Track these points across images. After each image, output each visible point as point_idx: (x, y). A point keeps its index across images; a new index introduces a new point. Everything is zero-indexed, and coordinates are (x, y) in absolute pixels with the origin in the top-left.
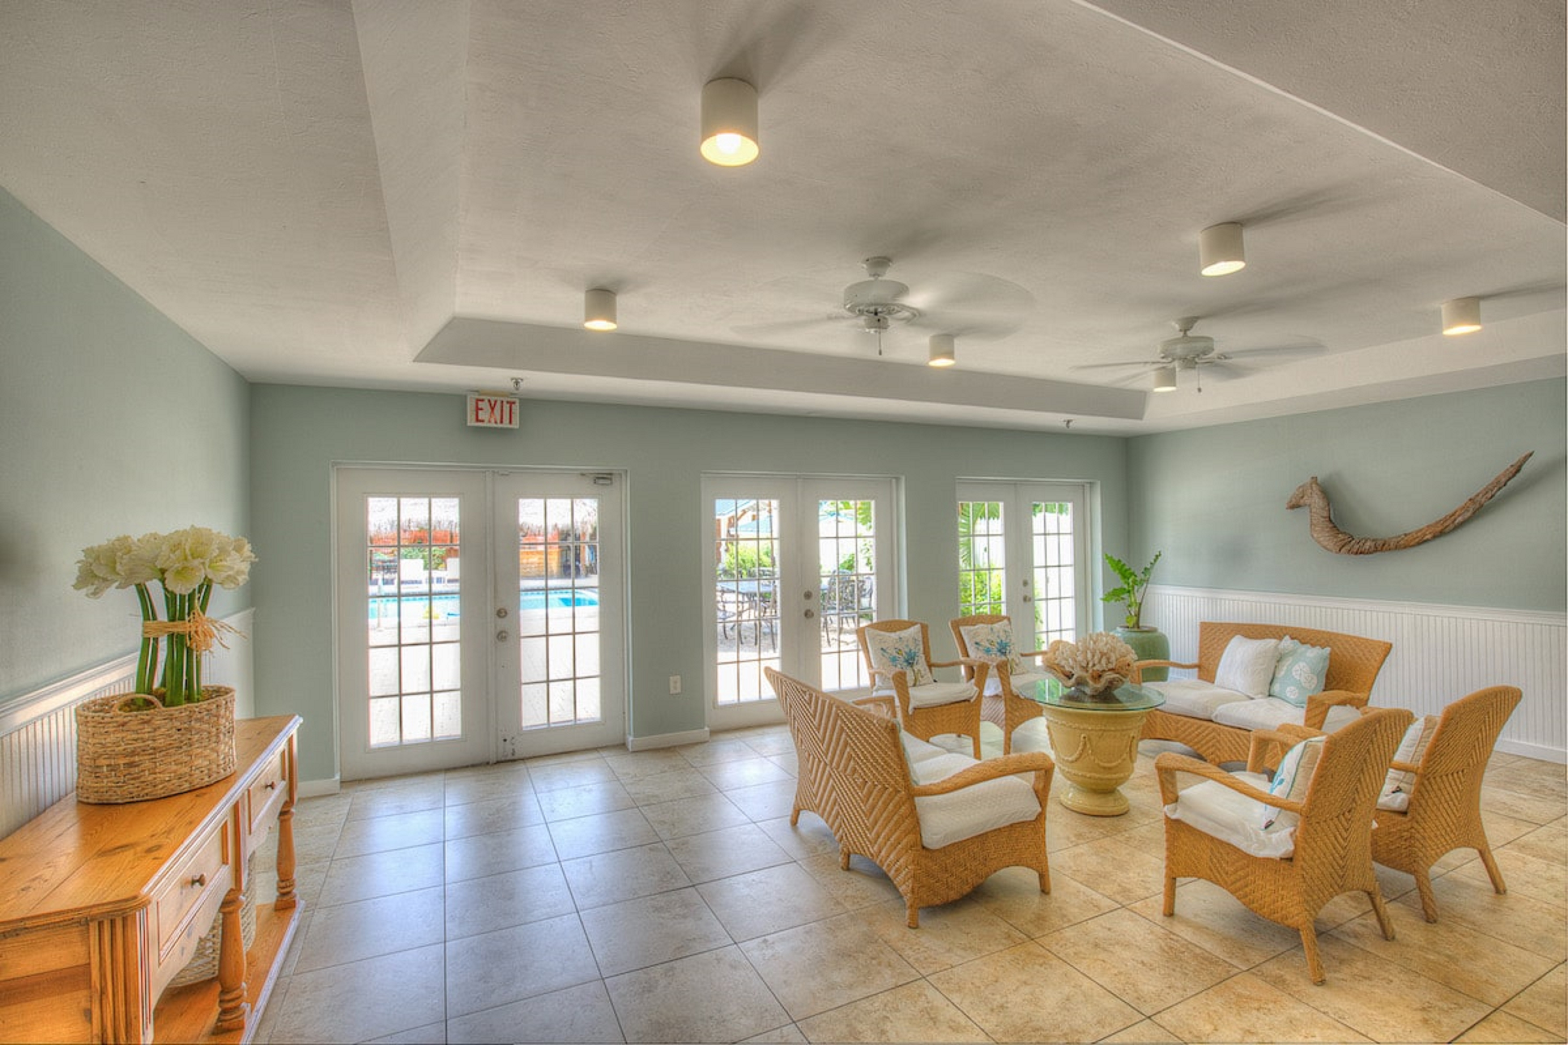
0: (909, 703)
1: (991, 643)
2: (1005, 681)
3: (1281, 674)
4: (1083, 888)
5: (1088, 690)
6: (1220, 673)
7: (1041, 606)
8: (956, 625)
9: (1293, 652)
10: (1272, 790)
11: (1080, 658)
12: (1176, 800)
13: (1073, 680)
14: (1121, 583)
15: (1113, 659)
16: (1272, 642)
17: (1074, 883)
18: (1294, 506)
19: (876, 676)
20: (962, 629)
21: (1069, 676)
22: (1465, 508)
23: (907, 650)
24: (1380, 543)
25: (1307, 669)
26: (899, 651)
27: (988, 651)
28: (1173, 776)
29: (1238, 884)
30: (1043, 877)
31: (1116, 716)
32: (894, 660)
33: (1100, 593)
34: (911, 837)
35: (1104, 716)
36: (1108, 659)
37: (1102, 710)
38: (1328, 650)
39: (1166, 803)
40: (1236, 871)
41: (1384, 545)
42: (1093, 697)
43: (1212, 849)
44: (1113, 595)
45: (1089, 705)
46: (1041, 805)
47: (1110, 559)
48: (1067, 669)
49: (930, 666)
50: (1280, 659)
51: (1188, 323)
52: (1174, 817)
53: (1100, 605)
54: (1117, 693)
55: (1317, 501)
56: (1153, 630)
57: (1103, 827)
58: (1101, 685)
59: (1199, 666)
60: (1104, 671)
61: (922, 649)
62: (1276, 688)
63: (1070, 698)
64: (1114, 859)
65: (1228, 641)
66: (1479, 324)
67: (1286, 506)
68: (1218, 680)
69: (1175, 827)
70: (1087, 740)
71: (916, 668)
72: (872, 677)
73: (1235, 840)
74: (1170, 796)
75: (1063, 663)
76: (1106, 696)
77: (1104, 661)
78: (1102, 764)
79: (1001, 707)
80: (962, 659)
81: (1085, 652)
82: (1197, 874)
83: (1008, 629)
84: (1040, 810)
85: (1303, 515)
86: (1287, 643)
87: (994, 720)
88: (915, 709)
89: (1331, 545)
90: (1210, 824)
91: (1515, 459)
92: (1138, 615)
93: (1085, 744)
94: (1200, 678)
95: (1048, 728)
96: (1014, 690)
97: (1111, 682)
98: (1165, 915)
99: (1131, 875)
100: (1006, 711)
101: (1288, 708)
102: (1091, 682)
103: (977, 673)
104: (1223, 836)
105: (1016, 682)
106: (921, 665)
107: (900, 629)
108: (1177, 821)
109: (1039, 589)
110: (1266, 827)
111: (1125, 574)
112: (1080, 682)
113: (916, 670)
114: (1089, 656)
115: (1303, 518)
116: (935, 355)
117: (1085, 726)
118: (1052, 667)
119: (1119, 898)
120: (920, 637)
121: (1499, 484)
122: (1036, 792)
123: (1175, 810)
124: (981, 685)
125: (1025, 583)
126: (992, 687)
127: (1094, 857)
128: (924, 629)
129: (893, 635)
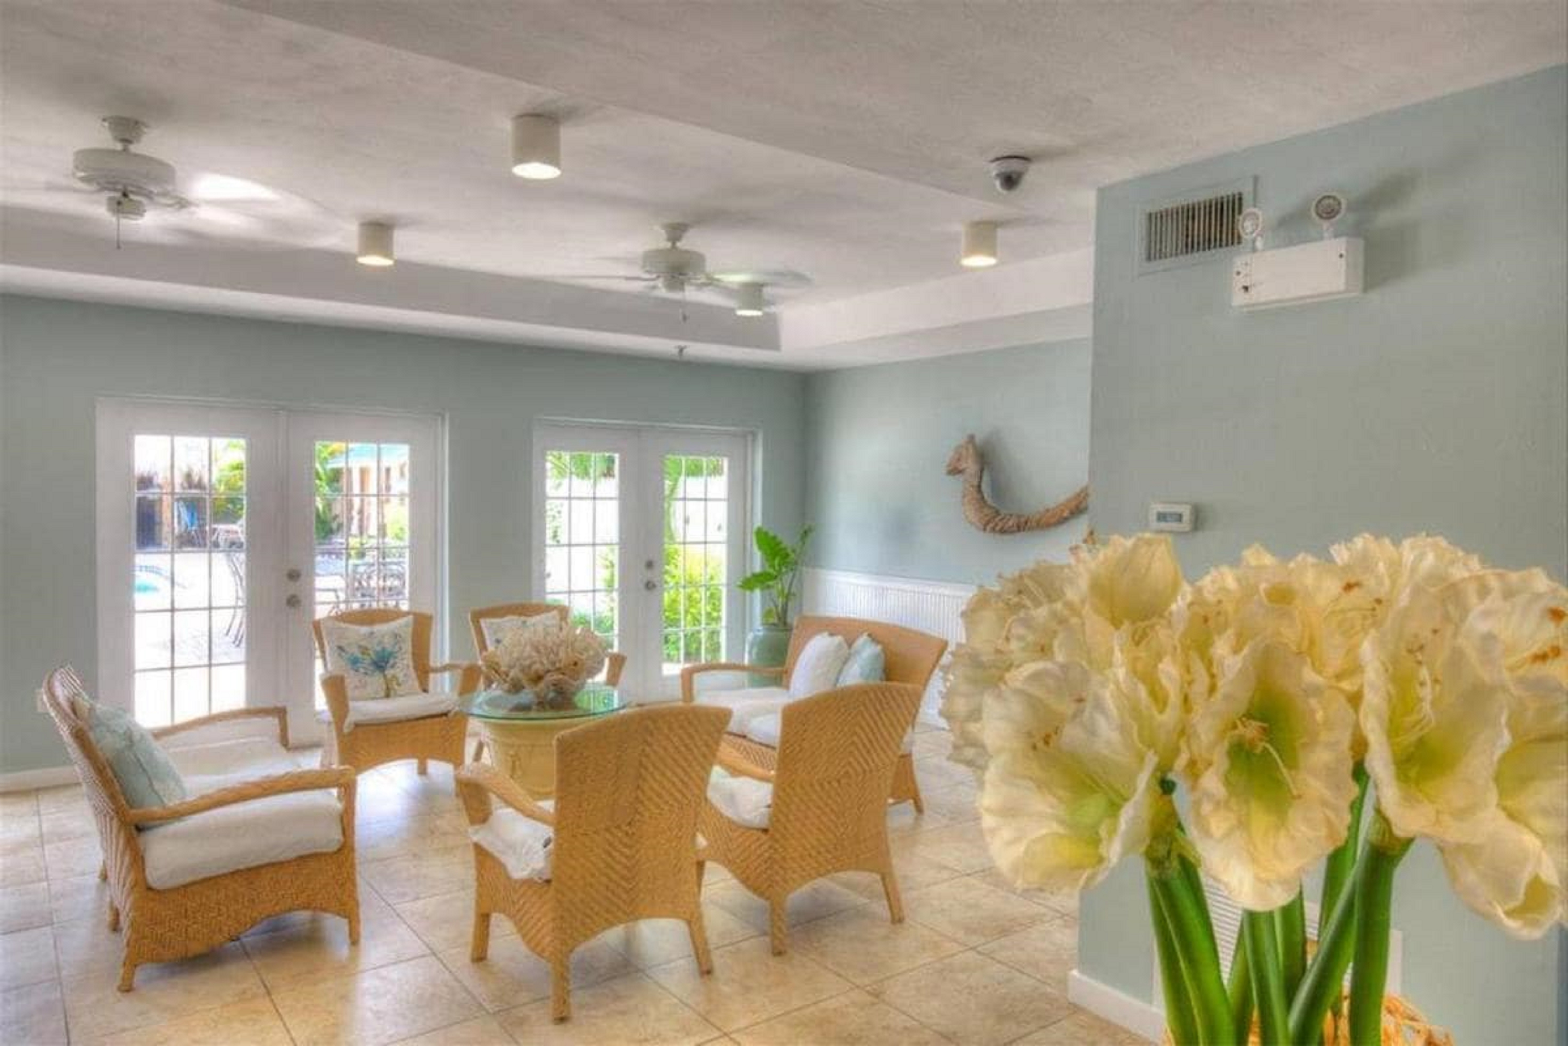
0: (345, 716)
4: (409, 936)
6: (793, 678)
8: (479, 616)
17: (405, 931)
18: (952, 471)
20: (484, 623)
23: (379, 648)
24: (1023, 520)
26: (364, 650)
30: (351, 924)
32: (354, 662)
34: (132, 875)
39: (472, 823)
40: (519, 899)
41: (1026, 523)
44: (749, 583)
46: (344, 833)
47: (764, 535)
49: (423, 672)
51: (676, 231)
55: (971, 465)
61: (408, 648)
65: (811, 639)
66: (993, 254)
67: (944, 472)
71: (389, 672)
73: (510, 861)
74: (479, 815)
84: (341, 838)
86: (862, 640)
88: (357, 725)
93: (514, 764)
102: (527, 686)
104: (505, 858)
106: (402, 669)
107: (380, 622)
110: (545, 845)
111: (777, 552)
113: (389, 676)
116: (367, 249)
117: (514, 741)
120: (408, 632)
125: (650, 564)
128: (420, 622)
129: (364, 629)
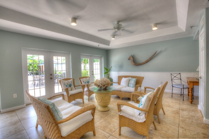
0: (69, 94)
1: (86, 81)
2: (88, 88)
3: (130, 83)
4: (103, 132)
5: (102, 88)
6: (121, 83)
7: (95, 75)
8: (80, 79)
9: (131, 79)
10: (139, 106)
11: (101, 83)
12: (121, 111)
13: (100, 87)
14: (106, 71)
15: (107, 82)
16: (128, 78)
17: (101, 131)
18: (129, 59)
19: (63, 89)
20: (81, 79)
21: (99, 86)
22: (149, 59)
23: (69, 84)
25: (134, 82)
27: (85, 83)
28: (120, 106)
29: (134, 128)
30: (94, 132)
31: (107, 93)
32: (67, 86)
33: (103, 73)
34: (58, 135)
35: (105, 93)
36: (106, 82)
37: (105, 92)
38: (136, 79)
39: (119, 112)
40: (133, 125)
42: (103, 89)
43: (128, 120)
44: (105, 73)
45: (103, 91)
46: (93, 117)
47: (105, 68)
48: (99, 85)
49: (75, 86)
50: (129, 80)
52: (121, 115)
53: (103, 74)
54: (107, 88)
55: (132, 58)
56: (111, 78)
57: (106, 114)
58: (104, 87)
59: (118, 83)
60: (105, 84)
61: (73, 83)
62: (129, 85)
63: (99, 90)
64: (108, 122)
65: (122, 78)
68: (121, 84)
69: (121, 117)
70: (102, 98)
71: (71, 87)
72: (62, 89)
73: (134, 119)
74: (120, 110)
75: (98, 84)
76: (105, 89)
77: (105, 83)
78: (105, 102)
79: (88, 92)
80: (81, 84)
81: (102, 81)
82: (125, 126)
83: (89, 79)
84: (93, 118)
85: (130, 60)
86: (130, 78)
87: (86, 95)
89: (134, 64)
90: (128, 115)
91: (155, 52)
92: (109, 76)
93: (102, 99)
94: (118, 84)
95: (95, 96)
96: (90, 89)
97: (106, 86)
98: (119, 135)
99: (111, 125)
100: (89, 93)
101: (131, 88)
102: (103, 87)
103: (83, 87)
104: (131, 118)
105: (90, 88)
106: (73, 86)
107: (69, 80)
108: (121, 116)
109: (95, 73)
110: (139, 115)
111: (107, 70)
112: (101, 87)
114: (102, 82)
115: (130, 61)
117: (102, 95)
118: (96, 85)
119: (110, 133)
120: (72, 81)
121: (153, 55)
122: (92, 114)
123: (121, 113)
124: (84, 89)
125: (92, 72)
126: (86, 89)
127: (104, 122)
128: (74, 80)
129: (67, 81)
